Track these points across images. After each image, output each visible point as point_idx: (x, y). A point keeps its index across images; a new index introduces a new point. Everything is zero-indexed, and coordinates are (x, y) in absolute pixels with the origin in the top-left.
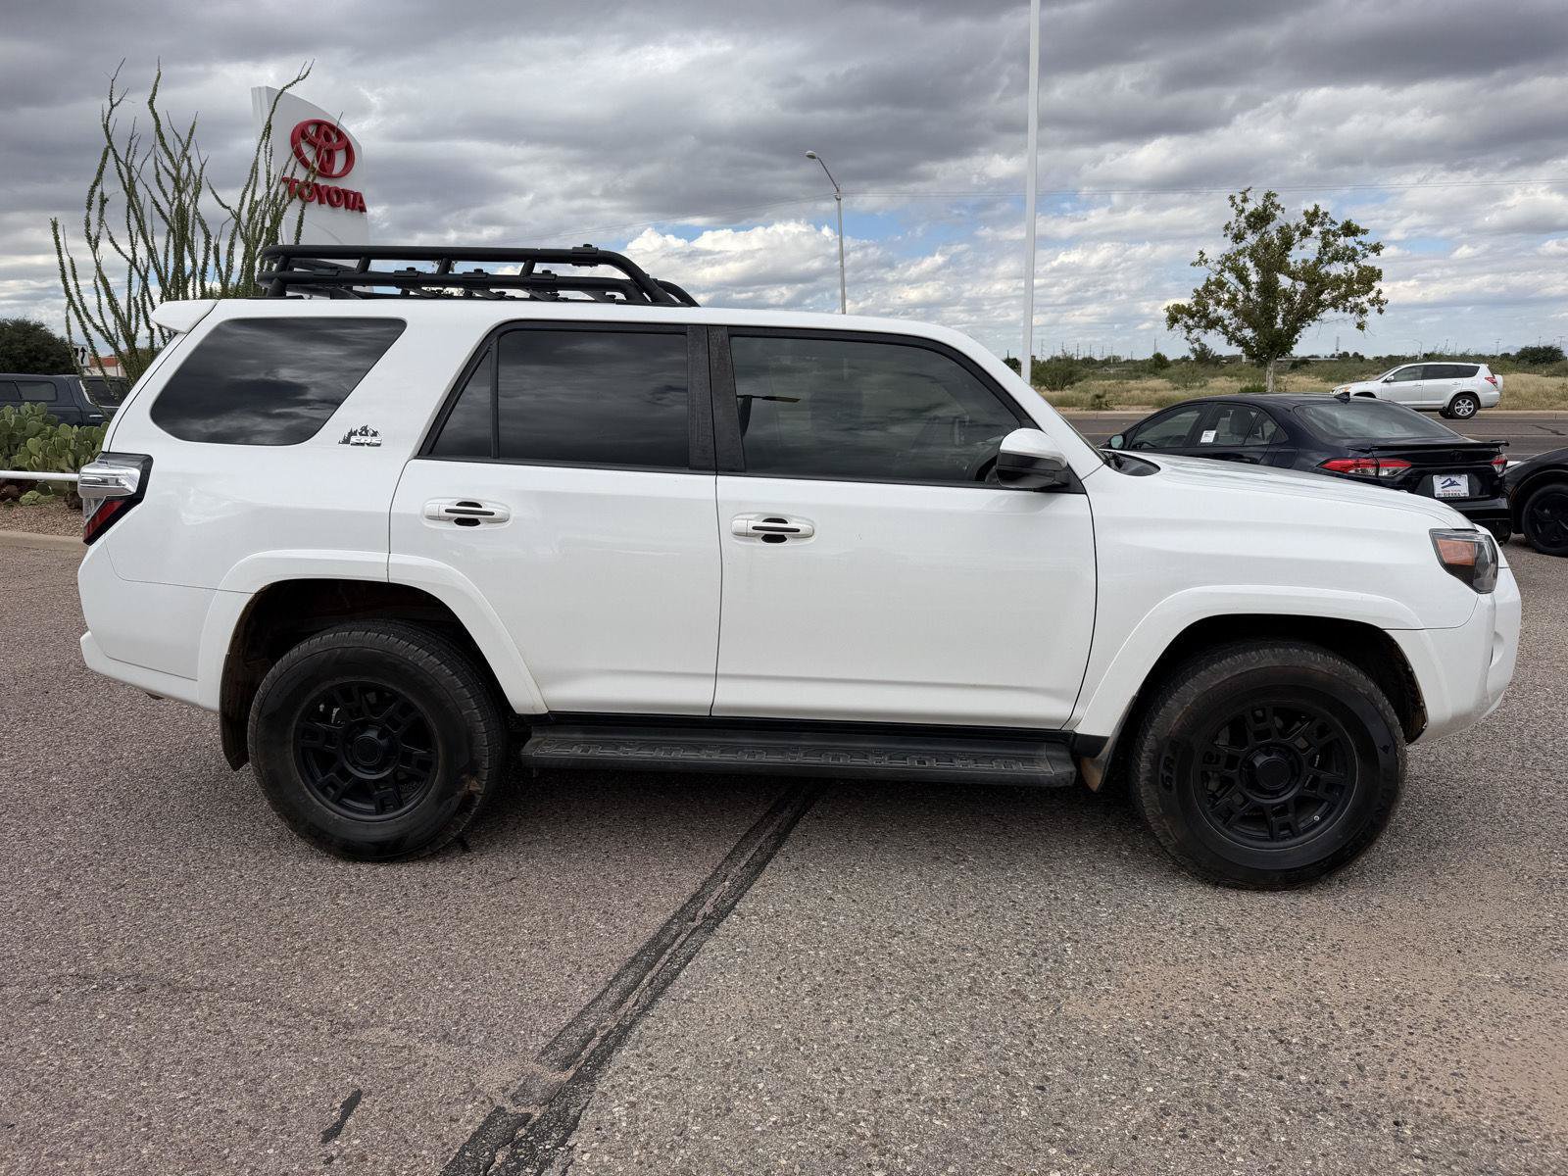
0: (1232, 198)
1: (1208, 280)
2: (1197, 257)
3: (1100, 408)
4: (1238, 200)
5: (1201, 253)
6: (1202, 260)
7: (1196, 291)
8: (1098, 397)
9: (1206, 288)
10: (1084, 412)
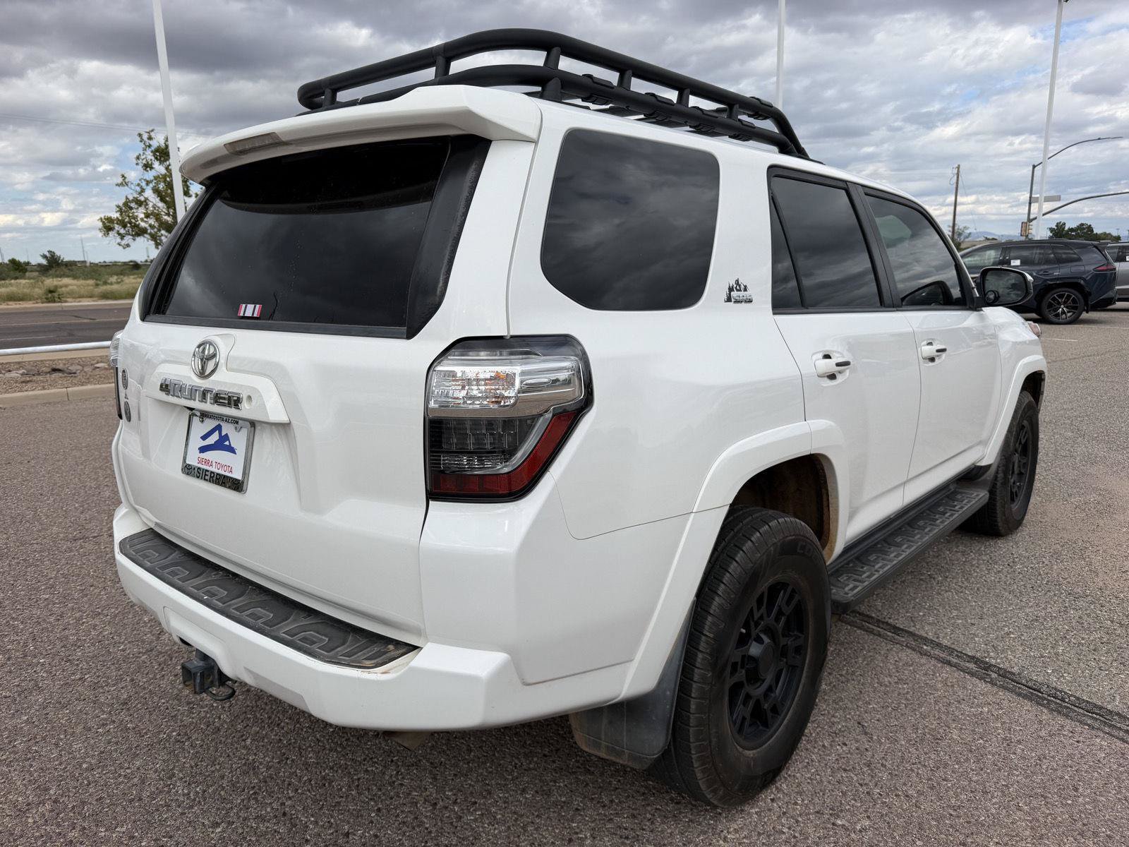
0: (140, 135)
1: (127, 198)
2: (120, 180)
3: (54, 302)
4: (145, 137)
5: (123, 176)
6: (124, 183)
7: (118, 206)
8: (51, 292)
9: (126, 204)
10: (40, 305)
